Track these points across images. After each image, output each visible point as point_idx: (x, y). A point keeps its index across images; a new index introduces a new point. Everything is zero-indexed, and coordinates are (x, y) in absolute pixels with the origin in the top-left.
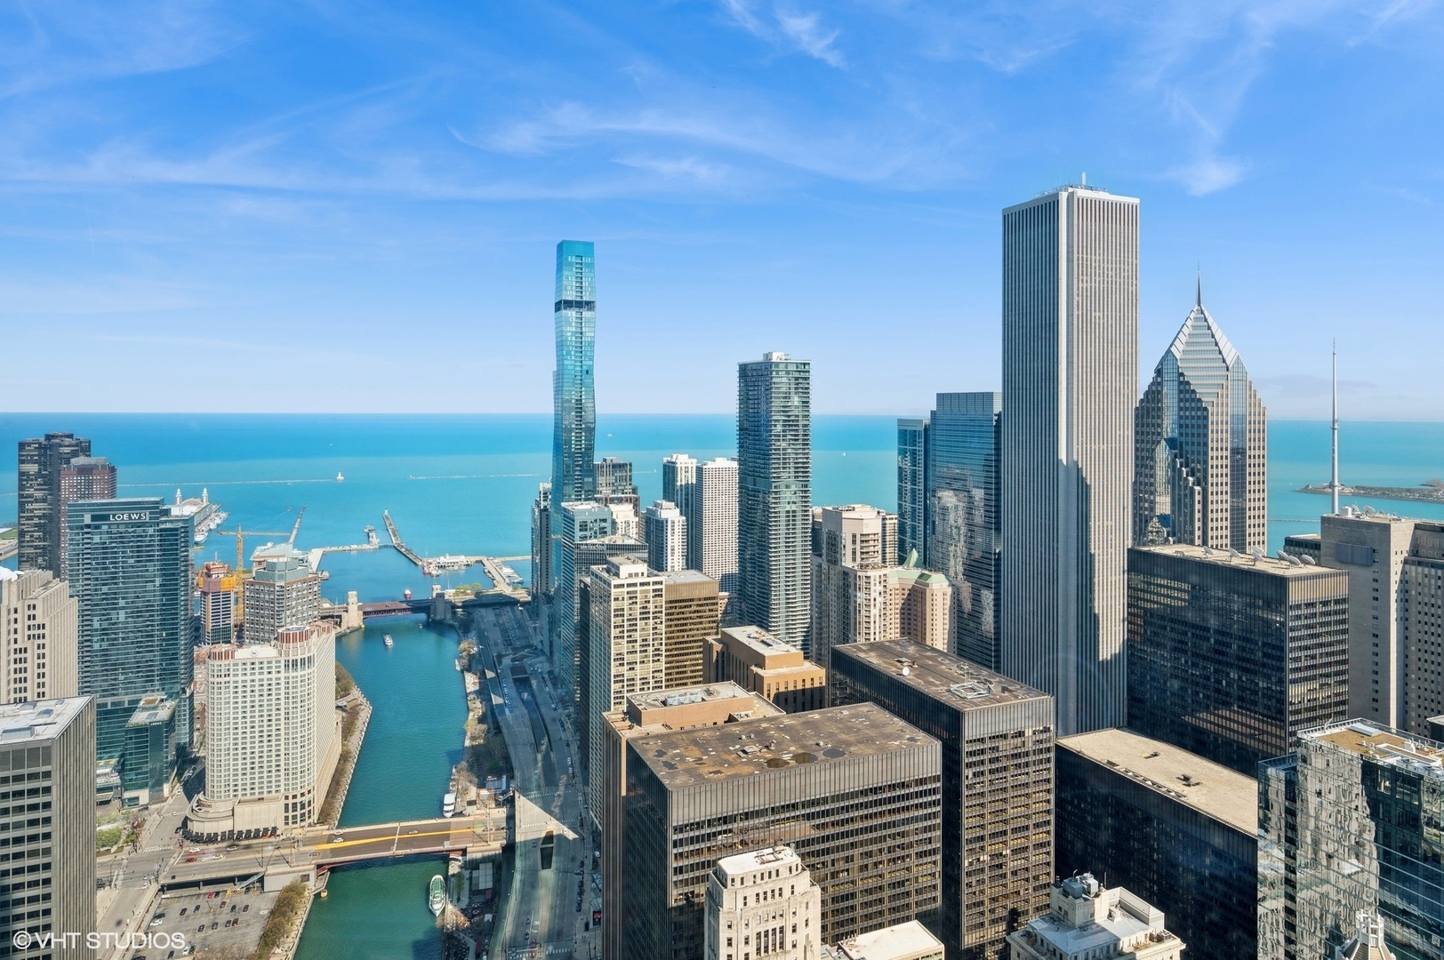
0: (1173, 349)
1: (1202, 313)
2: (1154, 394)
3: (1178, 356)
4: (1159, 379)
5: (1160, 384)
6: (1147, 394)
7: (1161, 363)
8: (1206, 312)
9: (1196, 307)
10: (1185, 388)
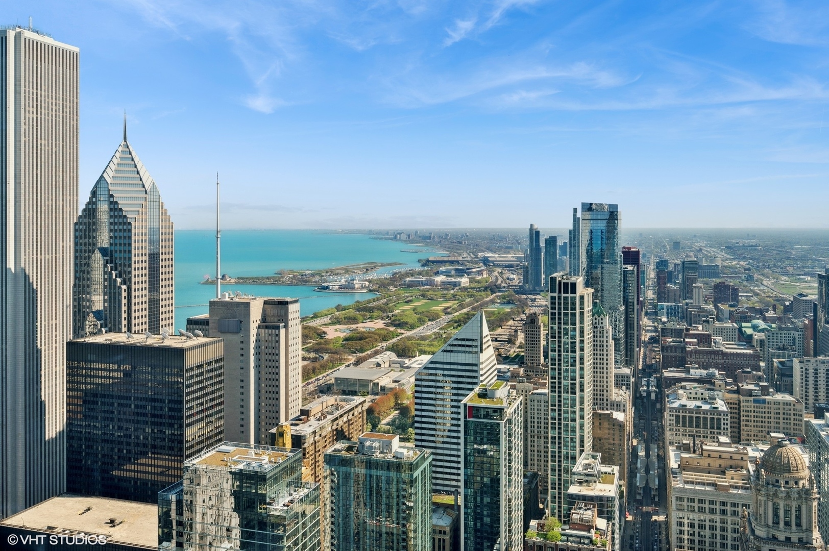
0: (105, 175)
1: (128, 147)
2: (90, 211)
3: (109, 180)
4: (94, 200)
5: (95, 203)
6: (84, 210)
7: (96, 186)
8: (130, 147)
9: (123, 143)
10: (115, 209)
